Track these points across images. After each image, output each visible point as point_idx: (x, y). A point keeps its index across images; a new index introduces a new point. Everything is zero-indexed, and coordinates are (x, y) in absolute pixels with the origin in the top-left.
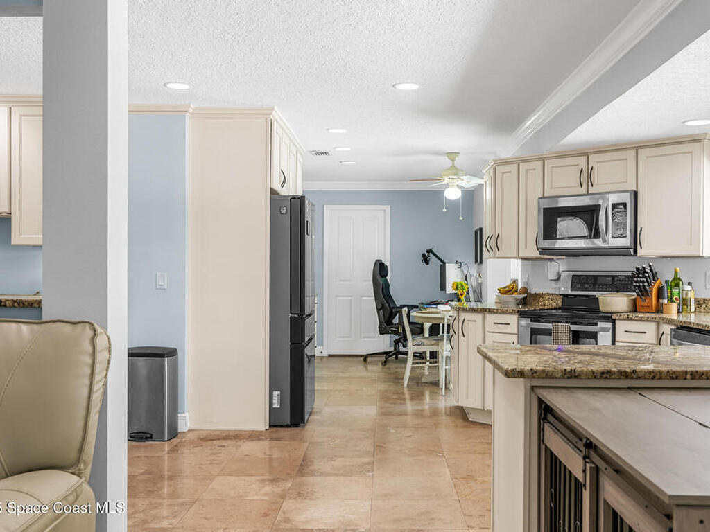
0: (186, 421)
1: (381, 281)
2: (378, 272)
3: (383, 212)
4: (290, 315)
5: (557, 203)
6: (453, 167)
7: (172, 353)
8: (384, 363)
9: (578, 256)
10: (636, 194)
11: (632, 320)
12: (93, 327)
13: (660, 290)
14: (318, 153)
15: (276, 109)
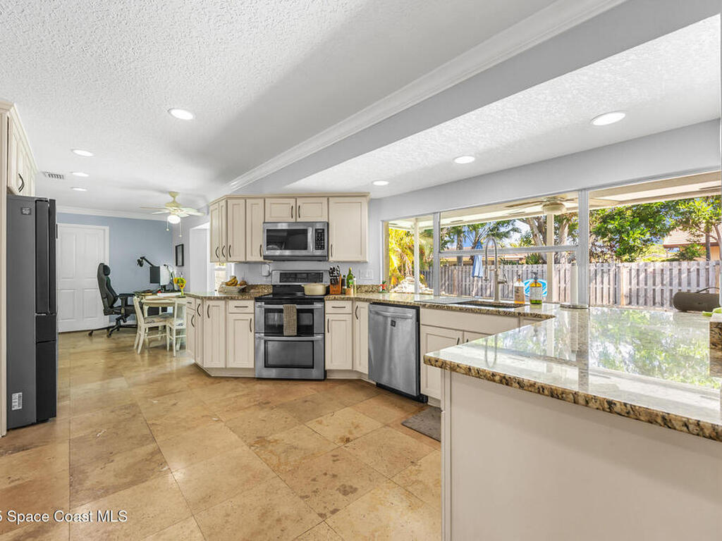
1: (105, 277)
2: (102, 271)
3: (102, 231)
4: (36, 314)
5: (277, 226)
6: (174, 202)
8: (109, 336)
9: (284, 261)
10: (328, 224)
11: (337, 300)
13: (343, 280)
14: (51, 175)
15: (15, 105)
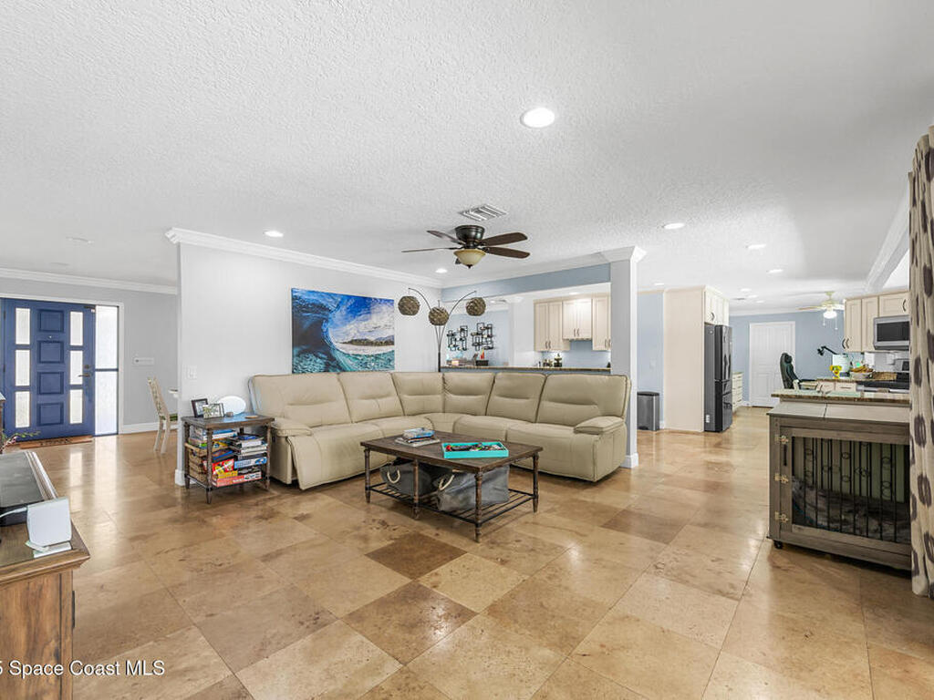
0: (663, 425)
1: (786, 365)
2: (784, 360)
3: (790, 325)
4: (715, 380)
6: (830, 299)
7: (657, 394)
12: (626, 377)
14: (737, 299)
15: (706, 286)
